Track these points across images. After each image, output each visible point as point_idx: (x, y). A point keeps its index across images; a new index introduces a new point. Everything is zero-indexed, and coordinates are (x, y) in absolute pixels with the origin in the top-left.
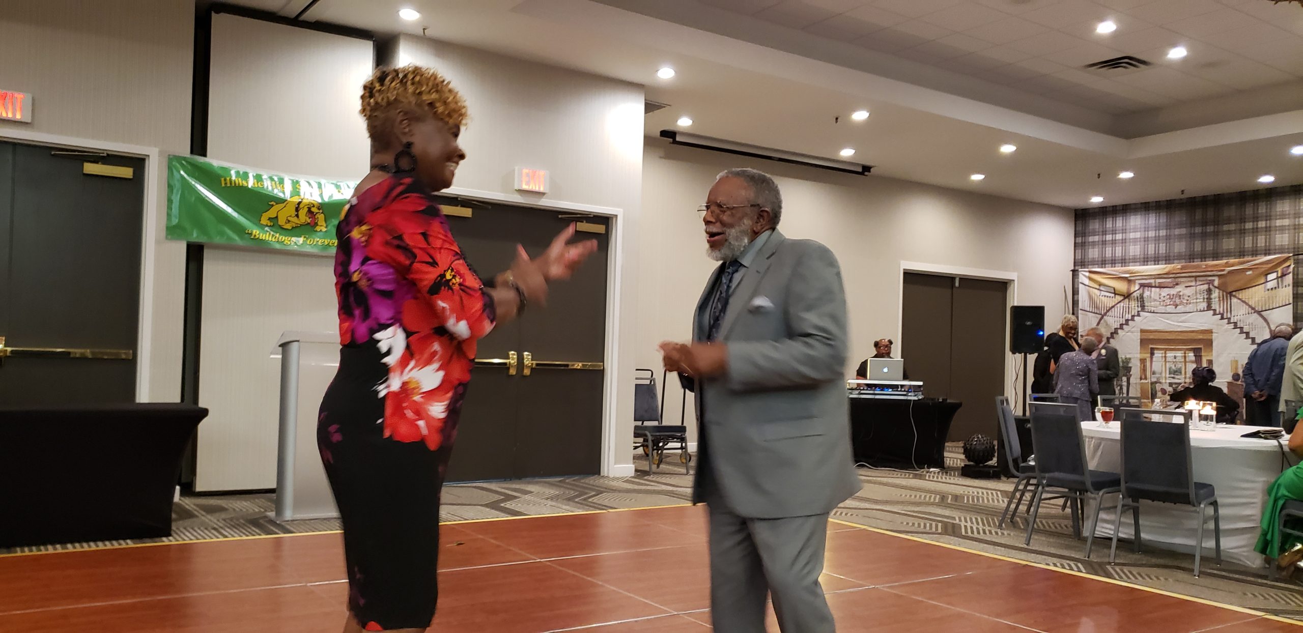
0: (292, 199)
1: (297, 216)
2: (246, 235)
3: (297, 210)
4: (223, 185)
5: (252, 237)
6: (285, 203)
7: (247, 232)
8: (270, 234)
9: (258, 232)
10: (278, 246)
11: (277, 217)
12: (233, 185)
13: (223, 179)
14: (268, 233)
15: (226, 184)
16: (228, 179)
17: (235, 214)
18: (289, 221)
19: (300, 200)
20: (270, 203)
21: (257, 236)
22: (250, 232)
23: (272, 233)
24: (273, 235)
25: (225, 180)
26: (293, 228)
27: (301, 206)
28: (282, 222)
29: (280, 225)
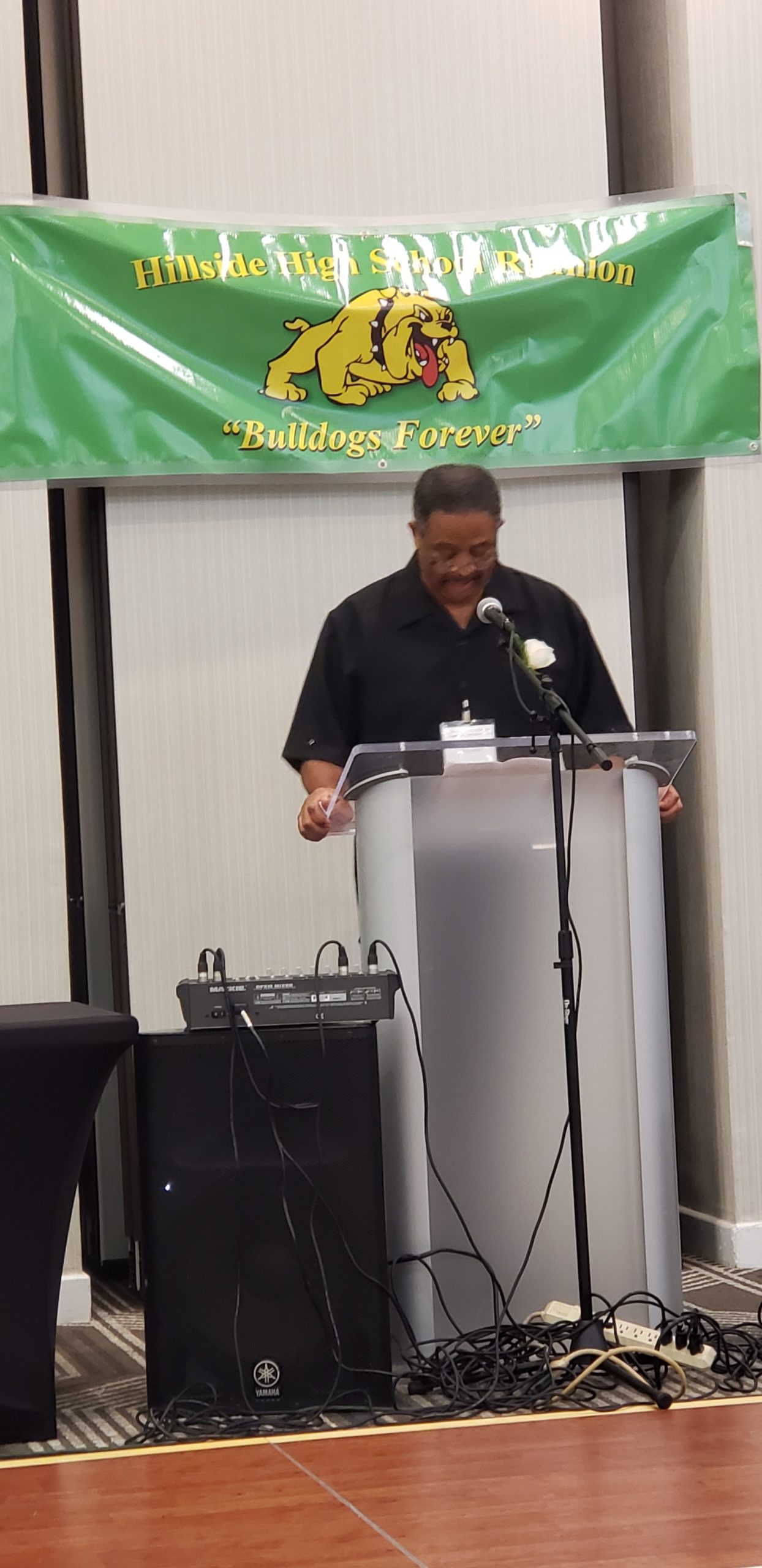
0: (361, 304)
1: (380, 357)
2: (227, 442)
3: (378, 337)
4: (142, 284)
5: (245, 445)
6: (338, 320)
7: (227, 429)
8: (299, 427)
9: (261, 428)
10: (328, 466)
11: (317, 367)
12: (173, 279)
13: (138, 264)
14: (293, 425)
15: (148, 278)
16: (154, 261)
17: (186, 375)
18: (355, 378)
19: (384, 303)
20: (287, 324)
21: (261, 439)
22: (236, 429)
23: (305, 424)
24: (309, 431)
25: (145, 265)
26: (369, 397)
27: (389, 322)
28: (332, 382)
29: (327, 396)
